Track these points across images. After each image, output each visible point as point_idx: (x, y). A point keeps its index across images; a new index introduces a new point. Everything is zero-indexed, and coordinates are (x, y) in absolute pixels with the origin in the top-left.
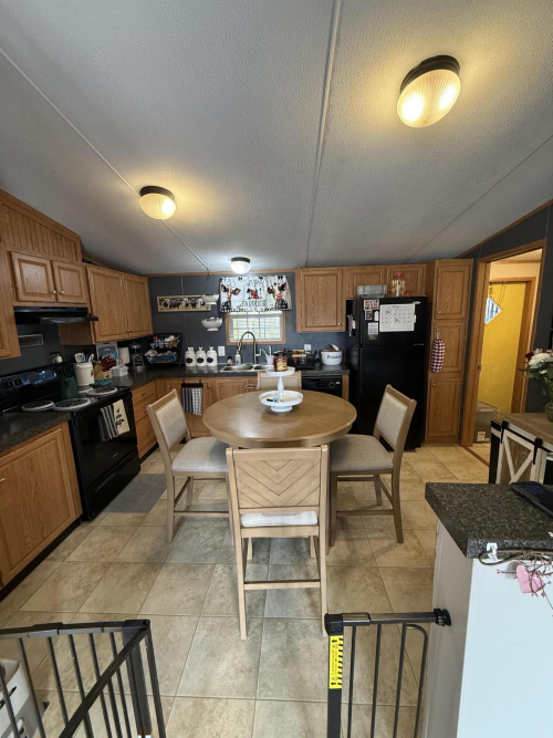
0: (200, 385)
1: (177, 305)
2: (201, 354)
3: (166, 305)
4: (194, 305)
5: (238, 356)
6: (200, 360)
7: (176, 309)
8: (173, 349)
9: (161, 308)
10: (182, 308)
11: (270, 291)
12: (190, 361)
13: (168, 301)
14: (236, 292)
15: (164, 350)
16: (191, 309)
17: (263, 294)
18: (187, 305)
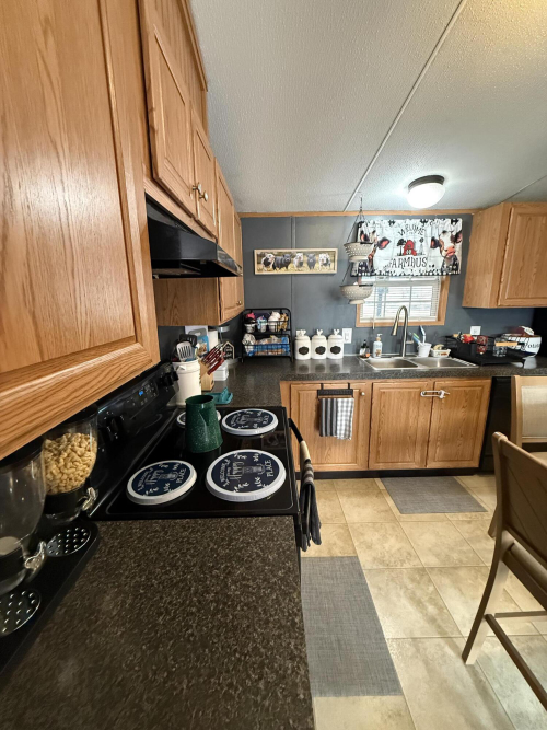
0: (348, 392)
1: (286, 264)
2: (321, 340)
3: (267, 263)
4: (311, 265)
5: (378, 345)
6: (320, 350)
7: (283, 271)
8: (280, 334)
9: (260, 269)
10: (292, 269)
11: (436, 244)
12: (304, 351)
13: (271, 257)
14: (382, 243)
15: (268, 333)
16: (306, 270)
17: (424, 248)
18: (301, 264)
